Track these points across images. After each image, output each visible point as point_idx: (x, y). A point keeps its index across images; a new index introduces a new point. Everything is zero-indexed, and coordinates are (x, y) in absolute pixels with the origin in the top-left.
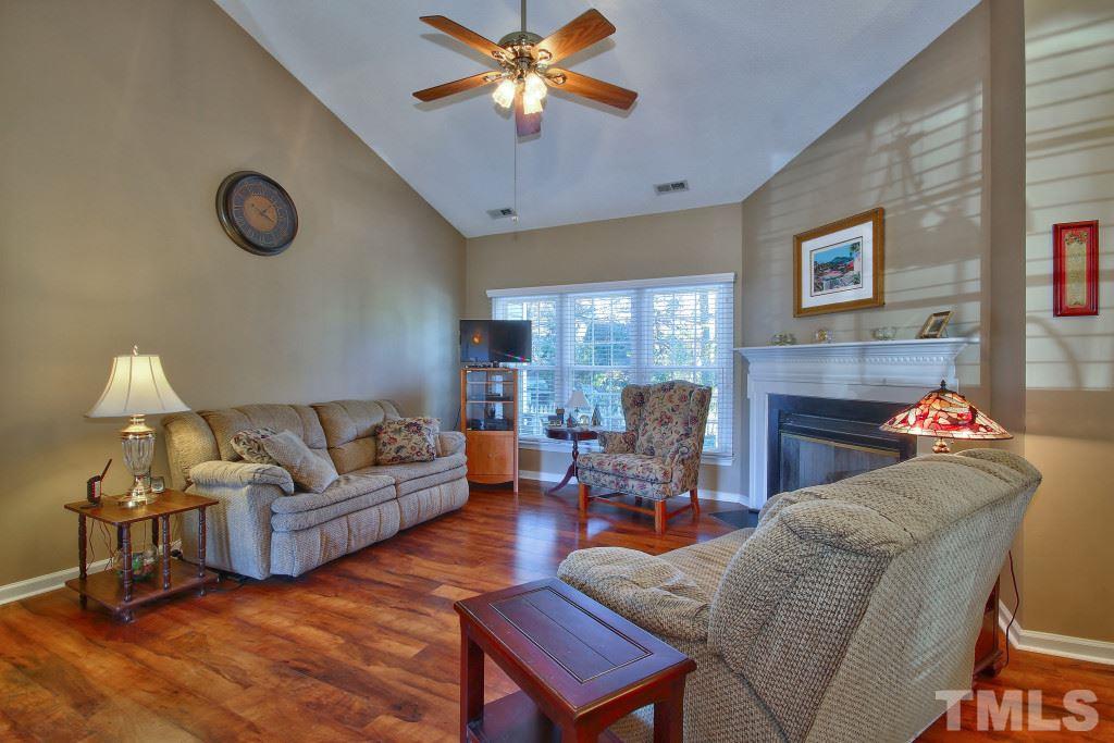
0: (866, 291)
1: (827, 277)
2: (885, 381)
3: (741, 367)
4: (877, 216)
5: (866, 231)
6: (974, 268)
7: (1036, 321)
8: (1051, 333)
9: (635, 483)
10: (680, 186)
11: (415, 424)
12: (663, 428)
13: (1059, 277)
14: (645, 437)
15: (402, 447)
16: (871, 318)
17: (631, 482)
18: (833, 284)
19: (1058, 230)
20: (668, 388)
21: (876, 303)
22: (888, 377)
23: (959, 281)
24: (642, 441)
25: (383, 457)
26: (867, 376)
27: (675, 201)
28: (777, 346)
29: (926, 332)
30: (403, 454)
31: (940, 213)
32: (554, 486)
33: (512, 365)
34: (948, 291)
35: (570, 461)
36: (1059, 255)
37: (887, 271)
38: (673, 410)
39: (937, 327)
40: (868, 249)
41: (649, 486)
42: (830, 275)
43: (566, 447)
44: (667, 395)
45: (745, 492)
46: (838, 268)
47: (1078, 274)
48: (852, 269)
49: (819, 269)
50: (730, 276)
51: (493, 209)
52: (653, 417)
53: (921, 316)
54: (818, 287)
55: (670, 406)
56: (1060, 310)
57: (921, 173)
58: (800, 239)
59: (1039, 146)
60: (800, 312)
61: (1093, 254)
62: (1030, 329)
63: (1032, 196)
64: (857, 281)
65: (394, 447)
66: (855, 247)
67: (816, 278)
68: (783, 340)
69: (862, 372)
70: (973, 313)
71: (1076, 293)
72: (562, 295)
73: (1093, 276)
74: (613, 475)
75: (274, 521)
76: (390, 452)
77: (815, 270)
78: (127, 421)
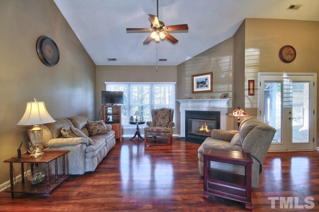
0: (209, 89)
1: (200, 85)
2: (214, 107)
3: (178, 104)
4: (211, 74)
5: (209, 76)
6: (231, 86)
7: (247, 96)
8: (249, 99)
9: (163, 133)
10: (165, 60)
11: (100, 123)
12: (163, 120)
13: (249, 89)
14: (159, 122)
15: (99, 130)
16: (210, 94)
17: (161, 133)
18: (201, 87)
19: (249, 81)
20: (163, 110)
21: (211, 91)
22: (215, 106)
23: (229, 88)
24: (158, 123)
25: (93, 133)
26: (210, 106)
27: (163, 63)
28: (189, 100)
29: (223, 97)
30: (99, 132)
31: (225, 75)
32: (131, 138)
33: (118, 105)
34: (226, 90)
35: (136, 130)
36: (249, 86)
37: (213, 85)
38: (165, 115)
39: (225, 96)
40: (209, 80)
41: (167, 134)
42: (201, 85)
43: (135, 127)
44: (163, 111)
45: (179, 133)
46: (202, 83)
47: (251, 89)
48: (206, 84)
49: (198, 83)
50: (175, 83)
51: (110, 58)
52: (160, 117)
53: (220, 94)
54: (198, 87)
55: (164, 114)
56: (250, 94)
57: (221, 67)
58: (193, 76)
59: (247, 67)
60: (193, 92)
61: (254, 85)
62: (246, 98)
63: (246, 75)
64: (207, 86)
65: (96, 130)
66: (206, 79)
67: (197, 85)
68: (190, 98)
69: (209, 105)
70: (231, 94)
71: (251, 92)
72: (129, 85)
73: (253, 89)
74: (156, 132)
75: (87, 155)
76: (95, 132)
77: (197, 83)
78: (32, 127)
